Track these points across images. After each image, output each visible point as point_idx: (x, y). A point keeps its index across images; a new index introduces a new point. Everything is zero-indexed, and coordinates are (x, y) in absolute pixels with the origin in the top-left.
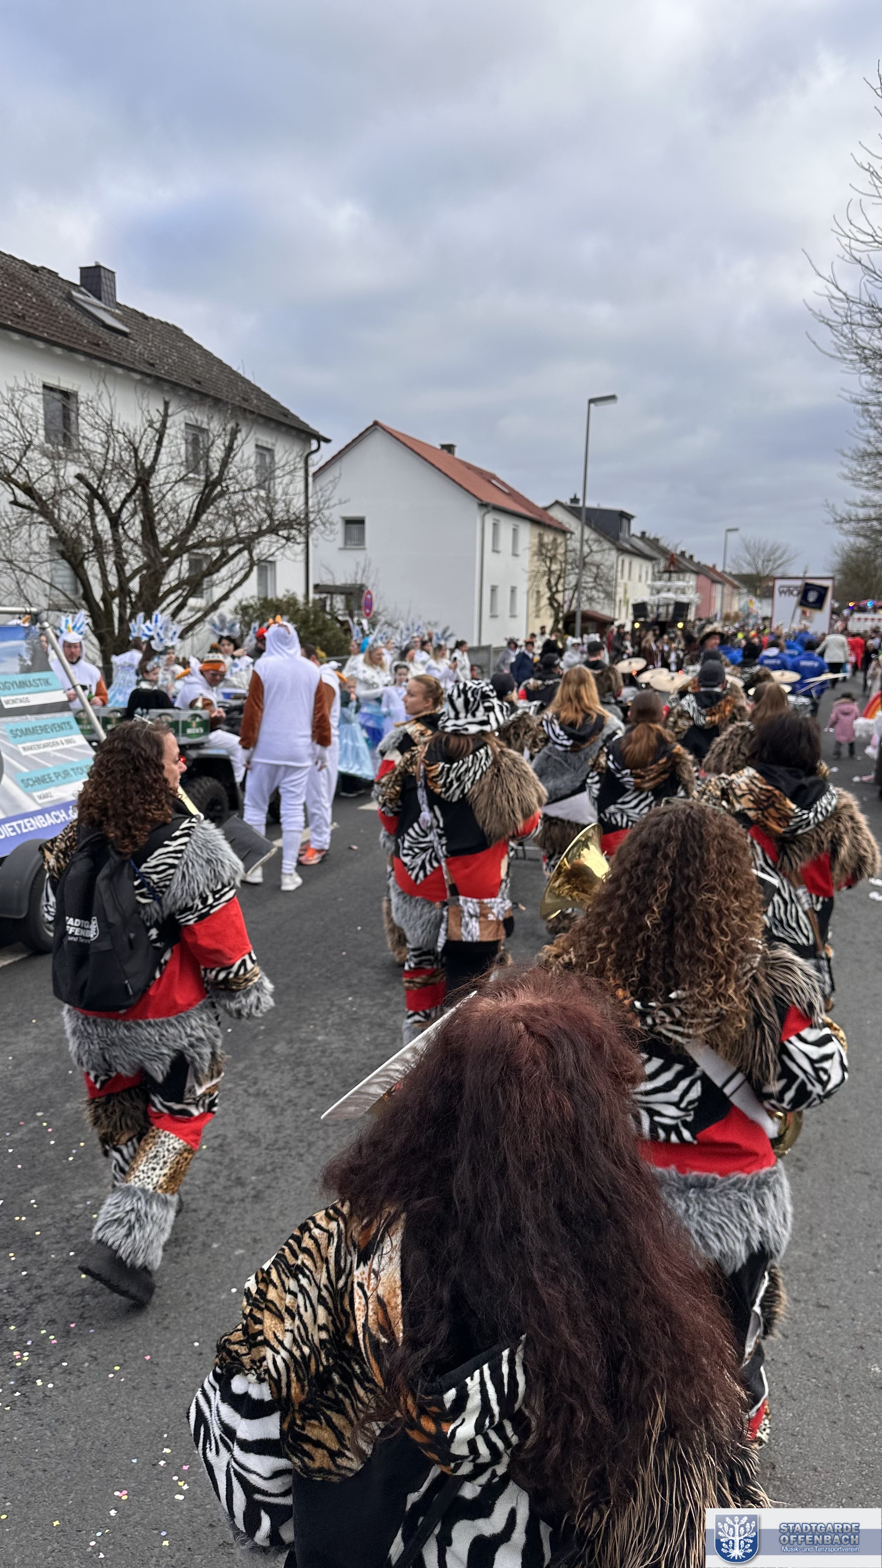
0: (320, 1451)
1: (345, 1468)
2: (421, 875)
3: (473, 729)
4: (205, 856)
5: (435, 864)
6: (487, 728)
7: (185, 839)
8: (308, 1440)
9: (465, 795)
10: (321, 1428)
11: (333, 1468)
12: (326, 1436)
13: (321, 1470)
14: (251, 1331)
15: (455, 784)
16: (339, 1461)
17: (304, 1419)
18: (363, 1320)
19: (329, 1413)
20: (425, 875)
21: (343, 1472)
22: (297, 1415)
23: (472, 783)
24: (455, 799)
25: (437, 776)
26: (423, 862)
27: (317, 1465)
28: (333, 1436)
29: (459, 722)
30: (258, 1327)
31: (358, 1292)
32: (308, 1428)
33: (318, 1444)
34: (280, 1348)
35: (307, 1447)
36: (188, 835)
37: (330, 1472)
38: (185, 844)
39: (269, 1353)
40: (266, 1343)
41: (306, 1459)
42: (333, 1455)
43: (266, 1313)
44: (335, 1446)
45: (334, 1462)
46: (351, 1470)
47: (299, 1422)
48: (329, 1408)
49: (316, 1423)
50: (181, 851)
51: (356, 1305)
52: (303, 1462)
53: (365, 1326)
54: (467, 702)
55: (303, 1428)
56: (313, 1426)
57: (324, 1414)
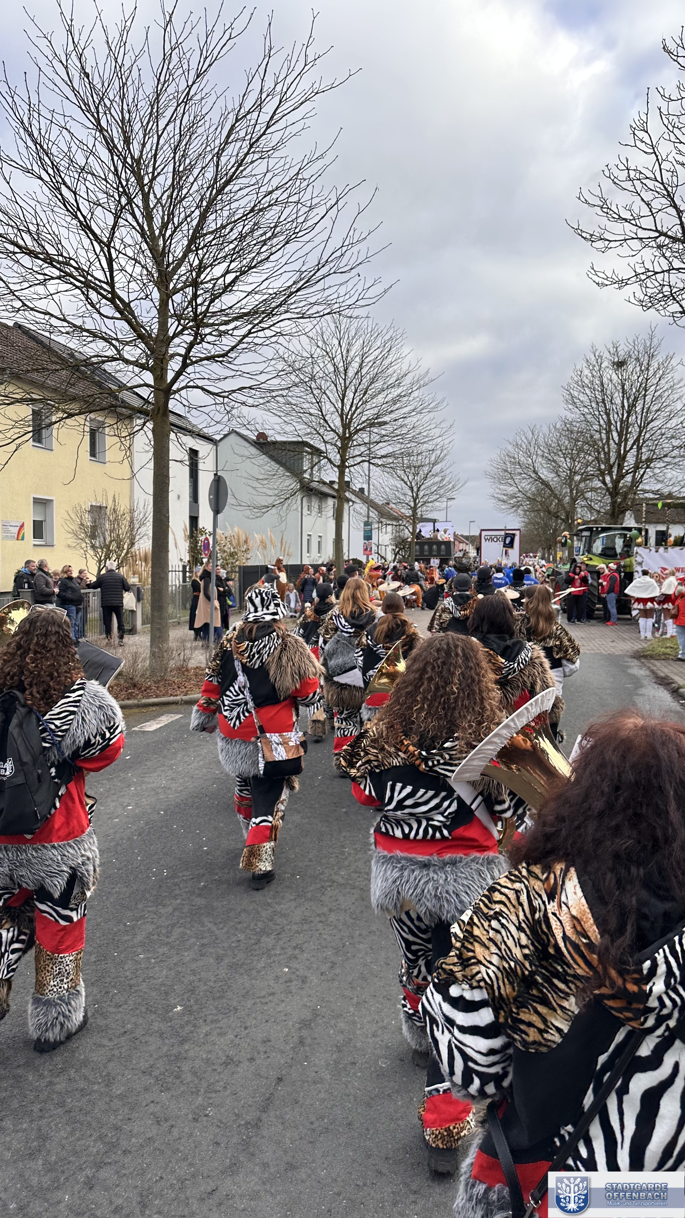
0: (532, 1029)
1: (550, 1041)
2: (237, 723)
3: (268, 618)
4: (98, 703)
5: (247, 714)
6: (277, 617)
7: (81, 692)
8: (522, 1022)
9: (263, 664)
10: (530, 1013)
11: (543, 1041)
12: (535, 1019)
13: (534, 1042)
14: (465, 957)
15: (257, 656)
16: (545, 1035)
17: (518, 1008)
18: (561, 935)
19: (535, 1004)
20: (240, 723)
21: (549, 1044)
22: (512, 1006)
23: (268, 655)
24: (256, 667)
25: (244, 651)
26: (238, 713)
27: (531, 1039)
28: (539, 1020)
29: (257, 614)
30: (471, 954)
31: (552, 919)
32: (521, 1014)
33: (530, 1024)
34: (489, 965)
35: (523, 1027)
36: (83, 689)
37: (540, 1044)
38: (81, 696)
39: (483, 969)
40: (479, 962)
41: (523, 1036)
42: (541, 1031)
43: (476, 944)
44: (542, 1026)
45: (542, 1036)
46: (554, 1042)
47: (514, 1010)
48: (534, 1001)
49: (526, 1010)
50: (79, 701)
51: (554, 927)
52: (522, 1037)
53: (565, 937)
54: (262, 600)
55: (518, 1014)
56: (525, 1012)
57: (532, 1005)
